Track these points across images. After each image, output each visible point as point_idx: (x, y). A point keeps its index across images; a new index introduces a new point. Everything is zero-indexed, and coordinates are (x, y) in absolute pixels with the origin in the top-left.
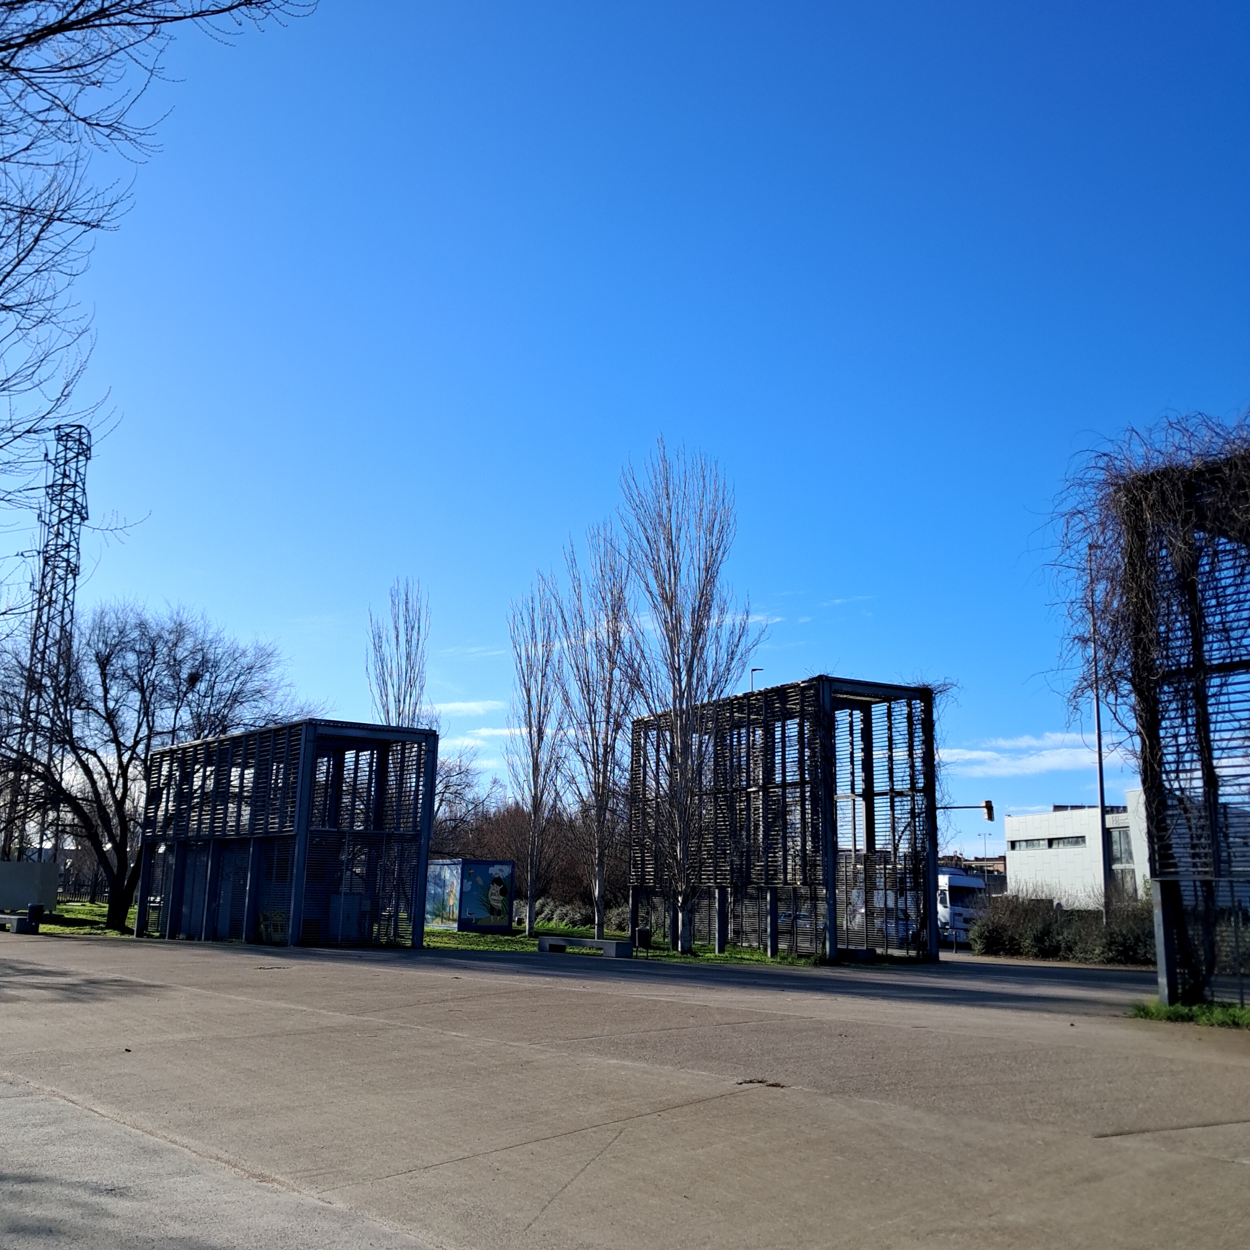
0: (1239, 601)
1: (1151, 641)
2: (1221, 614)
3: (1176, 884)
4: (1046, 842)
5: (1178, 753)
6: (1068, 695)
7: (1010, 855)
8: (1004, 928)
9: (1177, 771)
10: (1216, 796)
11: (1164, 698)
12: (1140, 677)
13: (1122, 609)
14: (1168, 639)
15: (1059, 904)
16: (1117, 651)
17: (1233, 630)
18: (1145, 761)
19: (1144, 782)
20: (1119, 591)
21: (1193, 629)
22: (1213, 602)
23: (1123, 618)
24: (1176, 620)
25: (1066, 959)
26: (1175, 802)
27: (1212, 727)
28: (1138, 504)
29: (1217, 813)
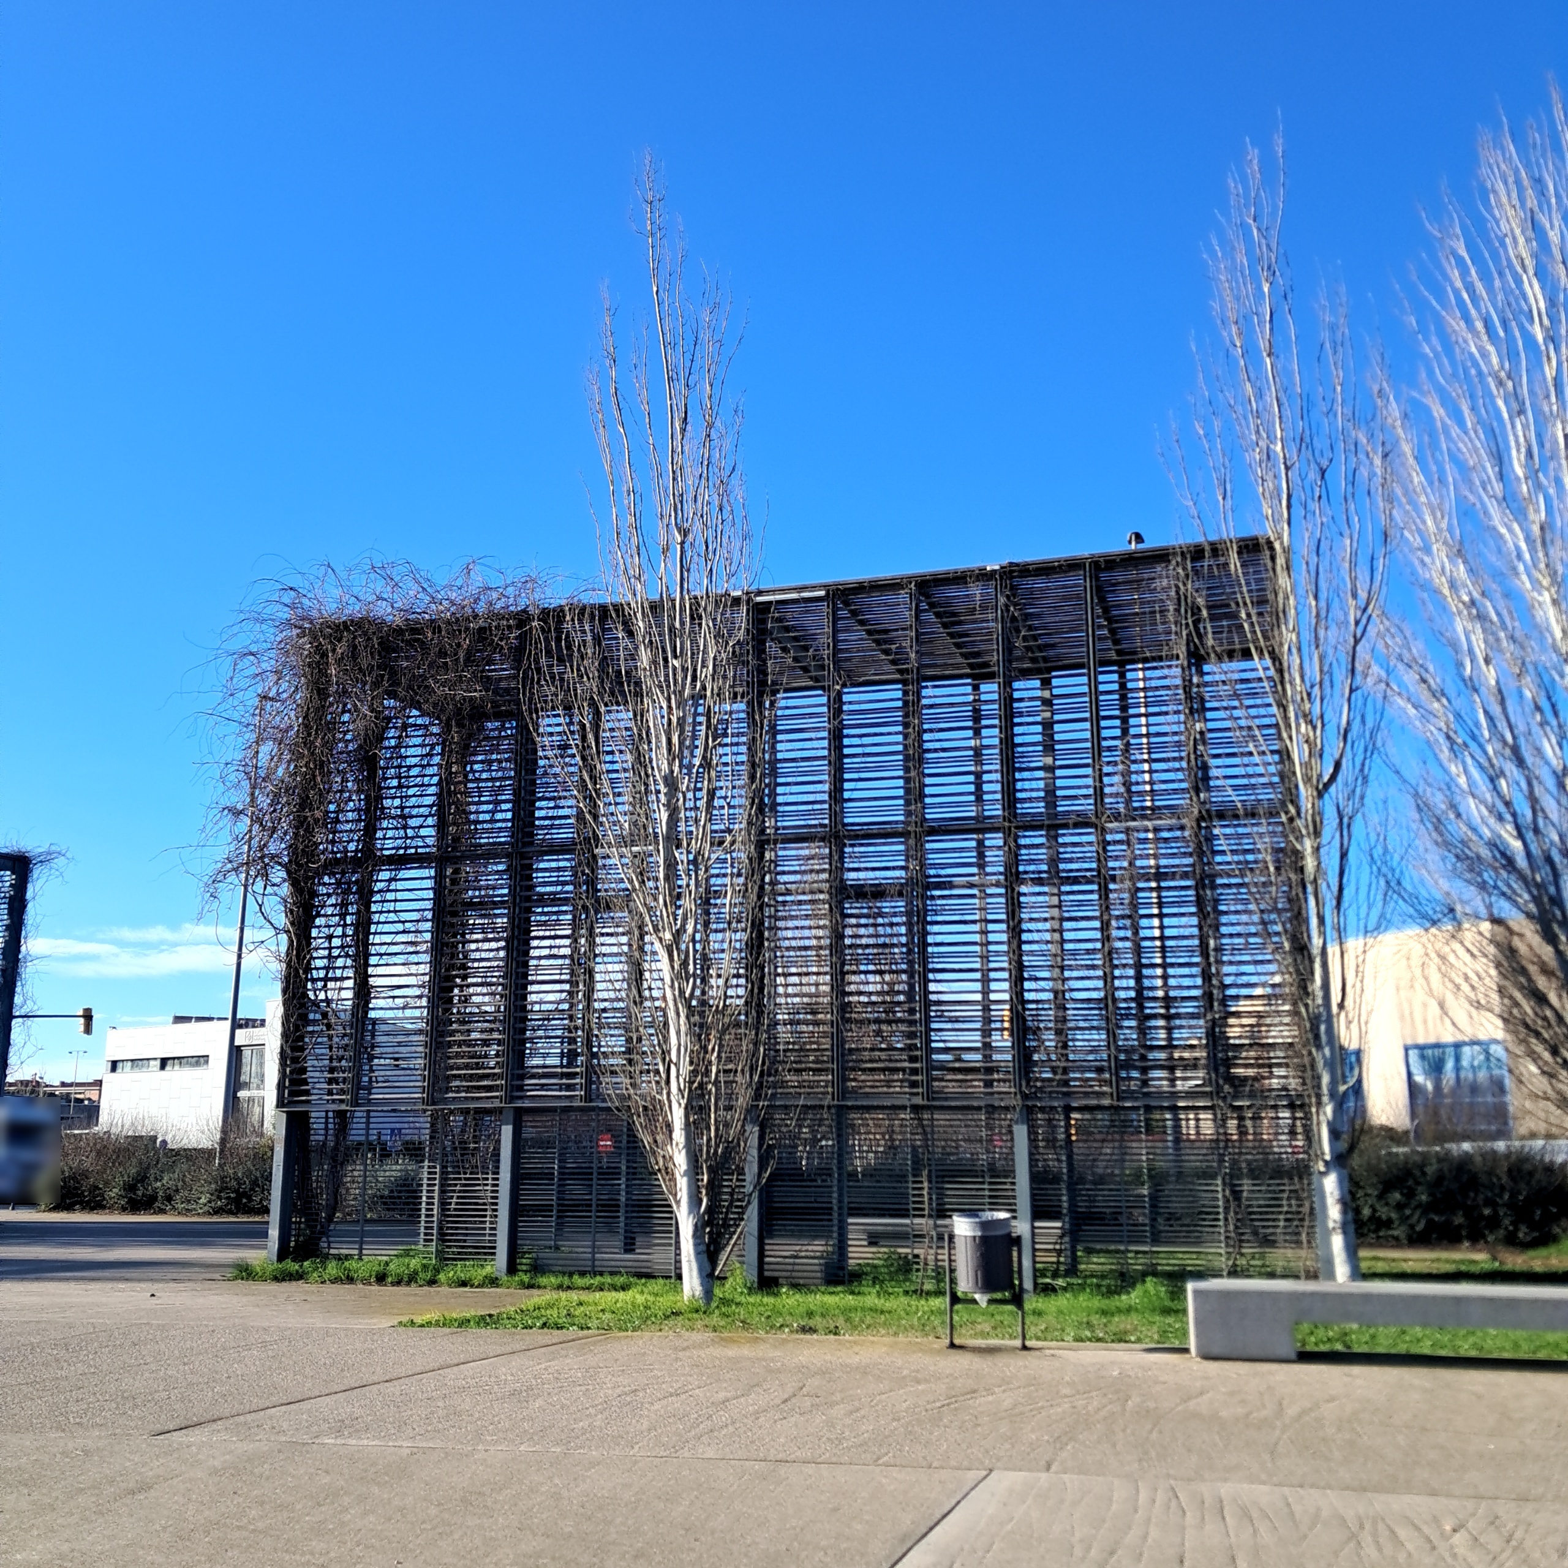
0: (423, 785)
1: (317, 821)
2: (401, 797)
3: (305, 1115)
4: (158, 1063)
5: (329, 957)
6: (206, 879)
7: (110, 1080)
8: (85, 1174)
9: (326, 979)
10: (366, 1009)
11: (323, 890)
12: (297, 864)
13: (287, 779)
14: (337, 821)
15: (164, 1142)
16: (274, 830)
17: (412, 817)
18: (289, 965)
19: (285, 991)
20: (287, 756)
21: (367, 811)
22: (395, 783)
23: (287, 791)
24: (350, 799)
25: (162, 1211)
26: (318, 1016)
27: (373, 928)
28: (324, 655)
29: (364, 1030)
